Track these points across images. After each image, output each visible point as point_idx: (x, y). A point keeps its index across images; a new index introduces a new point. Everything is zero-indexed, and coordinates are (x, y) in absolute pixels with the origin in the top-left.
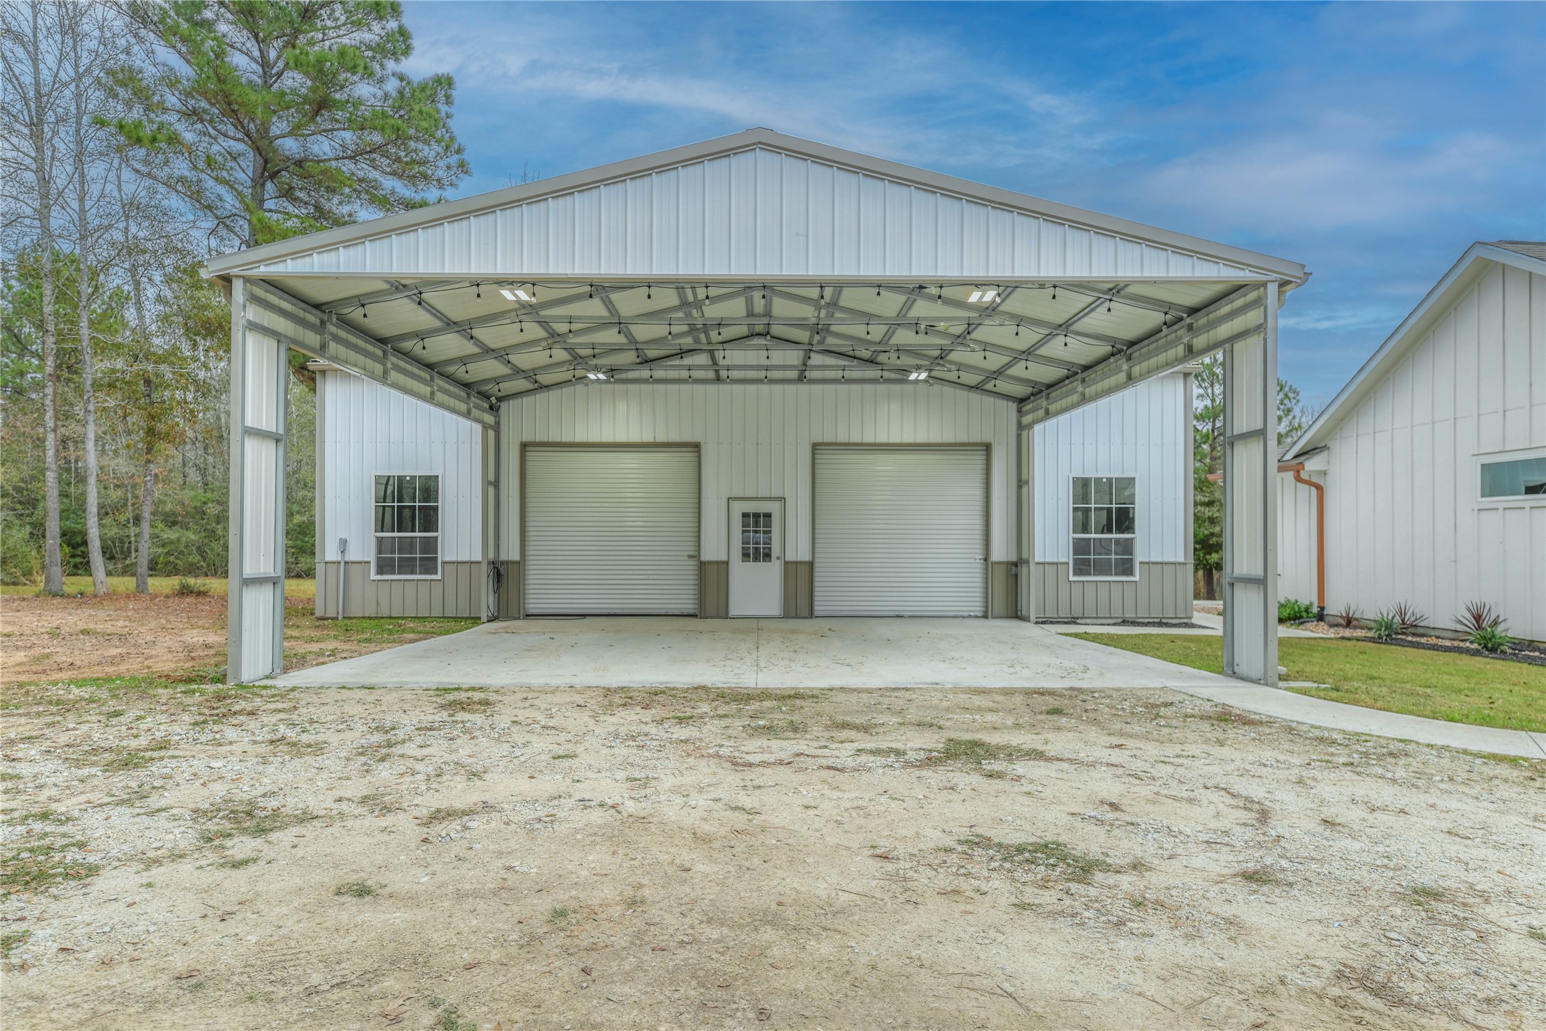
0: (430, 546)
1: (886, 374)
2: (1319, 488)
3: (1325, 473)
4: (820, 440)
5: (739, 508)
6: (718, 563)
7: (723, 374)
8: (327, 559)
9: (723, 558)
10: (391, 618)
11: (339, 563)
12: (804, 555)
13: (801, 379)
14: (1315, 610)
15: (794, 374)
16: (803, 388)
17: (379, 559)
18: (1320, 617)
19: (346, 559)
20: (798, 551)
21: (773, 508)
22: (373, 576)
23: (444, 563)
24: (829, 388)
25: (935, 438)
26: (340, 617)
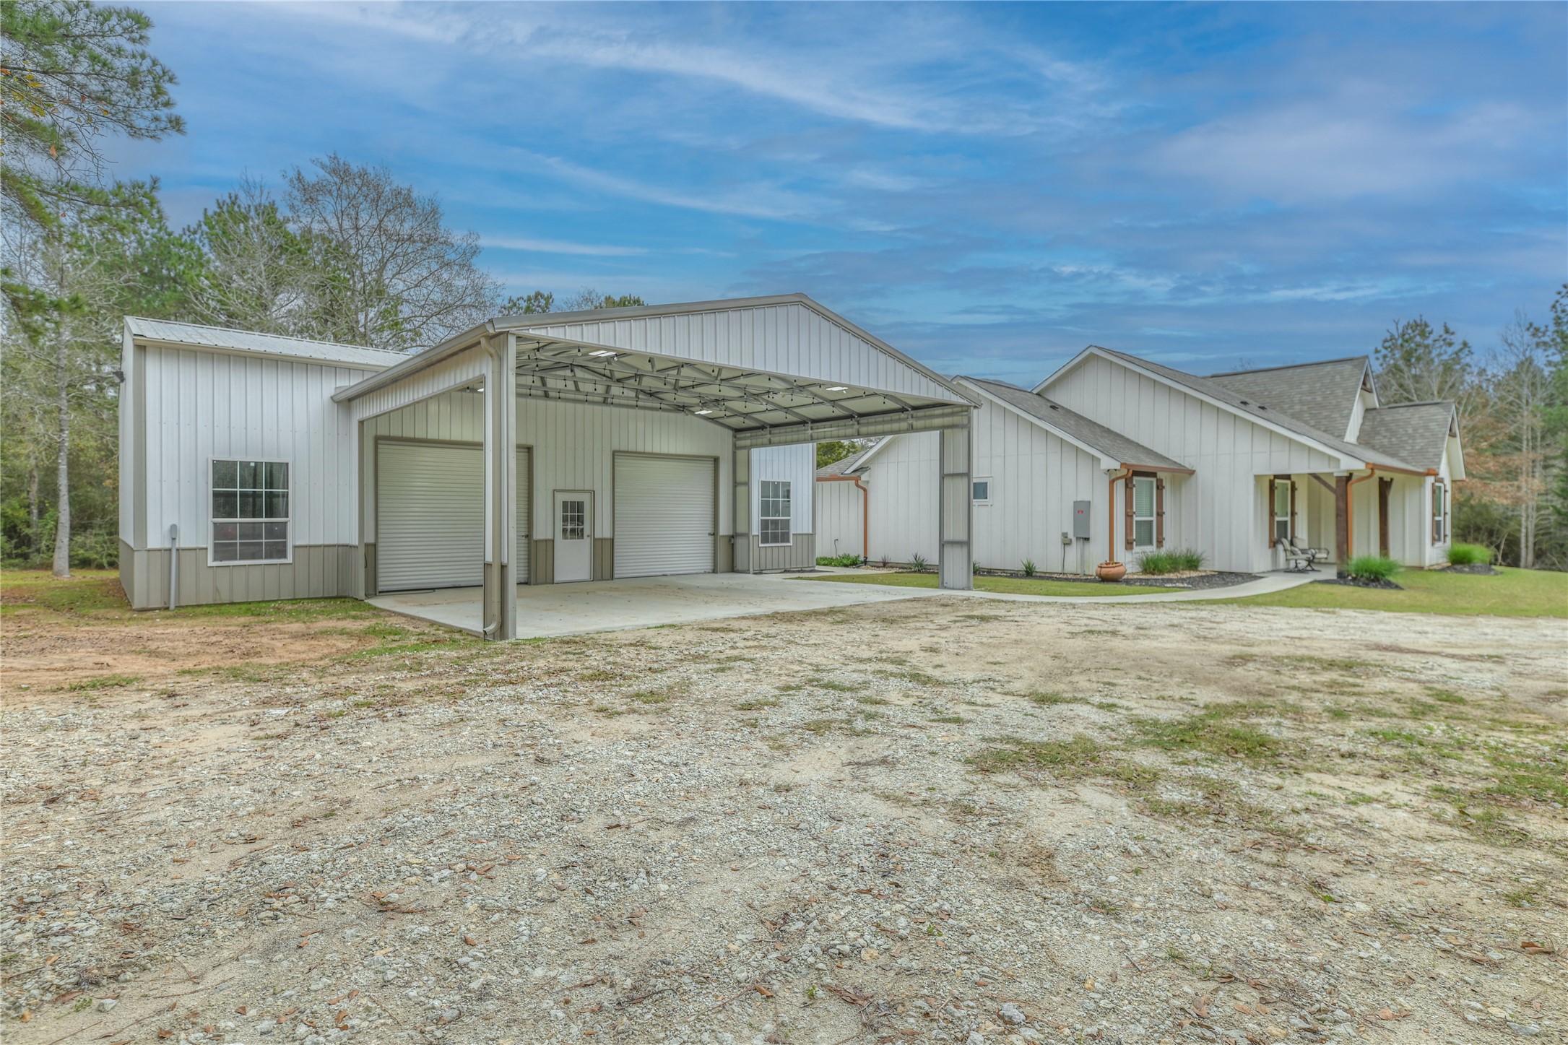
0: (279, 532)
1: (663, 406)
2: (865, 490)
3: (868, 482)
4: (617, 449)
5: (561, 498)
6: (546, 541)
7: (552, 394)
8: (149, 547)
9: (550, 537)
10: (232, 604)
11: (170, 550)
12: (607, 535)
13: (605, 402)
14: (862, 559)
15: (601, 399)
16: (606, 409)
17: (216, 545)
18: (865, 562)
19: (177, 546)
20: (604, 531)
21: (585, 498)
22: (211, 563)
23: (295, 547)
24: (624, 410)
25: (680, 451)
26: (172, 607)
